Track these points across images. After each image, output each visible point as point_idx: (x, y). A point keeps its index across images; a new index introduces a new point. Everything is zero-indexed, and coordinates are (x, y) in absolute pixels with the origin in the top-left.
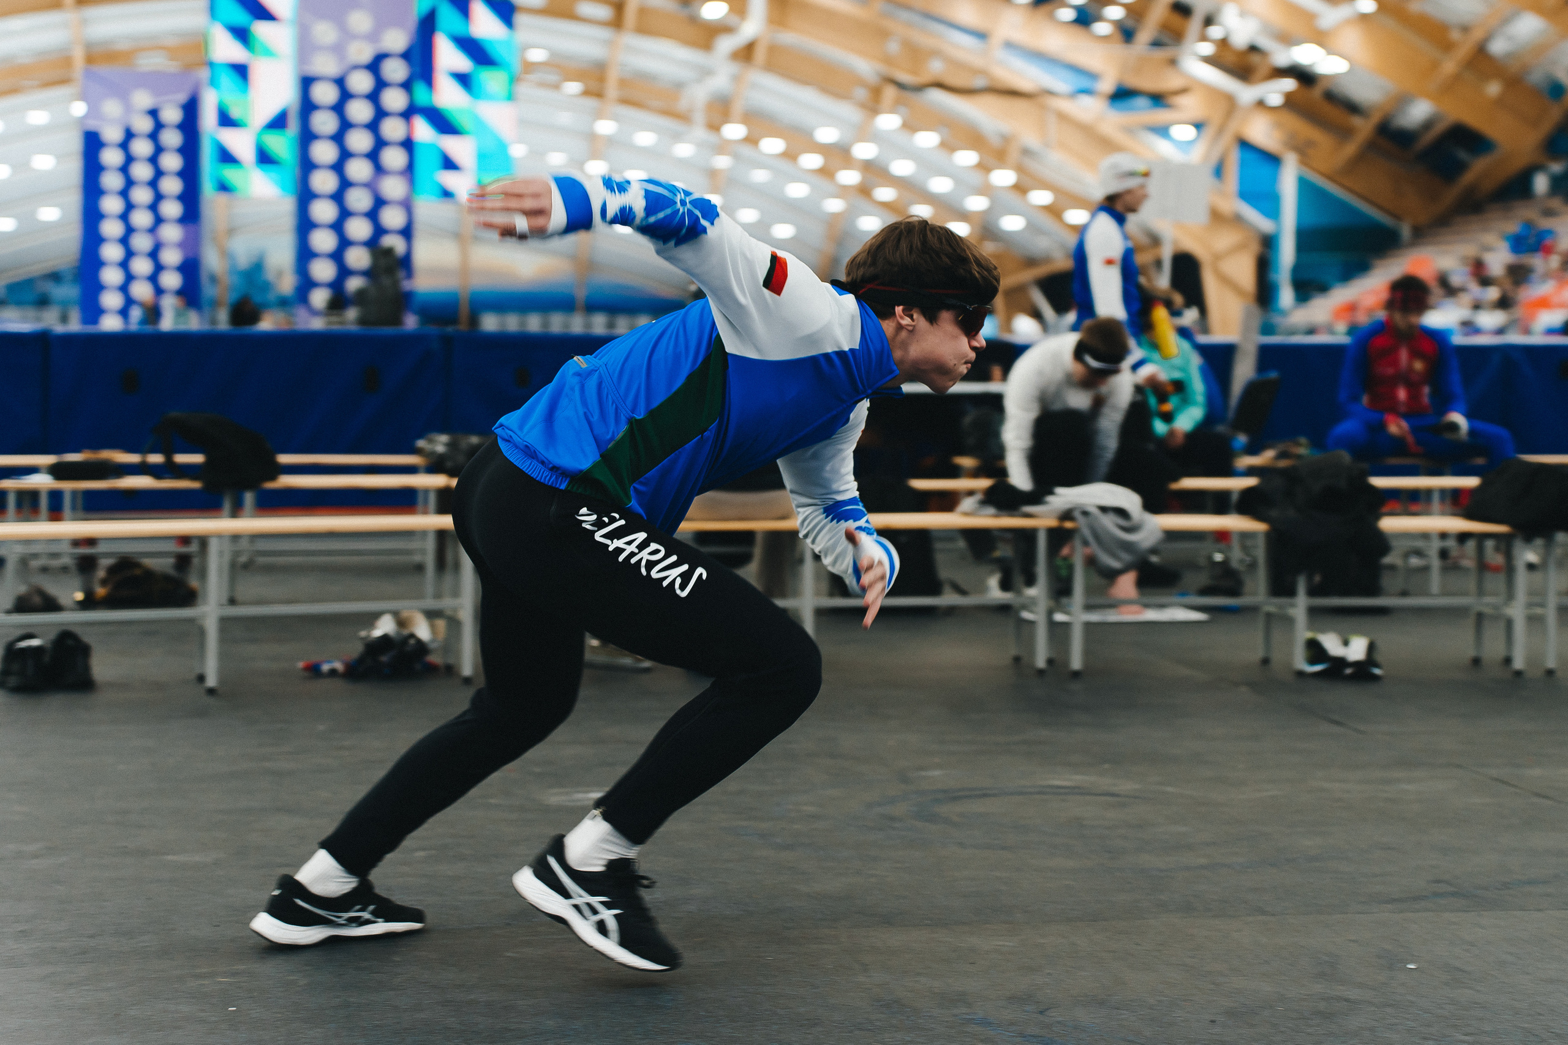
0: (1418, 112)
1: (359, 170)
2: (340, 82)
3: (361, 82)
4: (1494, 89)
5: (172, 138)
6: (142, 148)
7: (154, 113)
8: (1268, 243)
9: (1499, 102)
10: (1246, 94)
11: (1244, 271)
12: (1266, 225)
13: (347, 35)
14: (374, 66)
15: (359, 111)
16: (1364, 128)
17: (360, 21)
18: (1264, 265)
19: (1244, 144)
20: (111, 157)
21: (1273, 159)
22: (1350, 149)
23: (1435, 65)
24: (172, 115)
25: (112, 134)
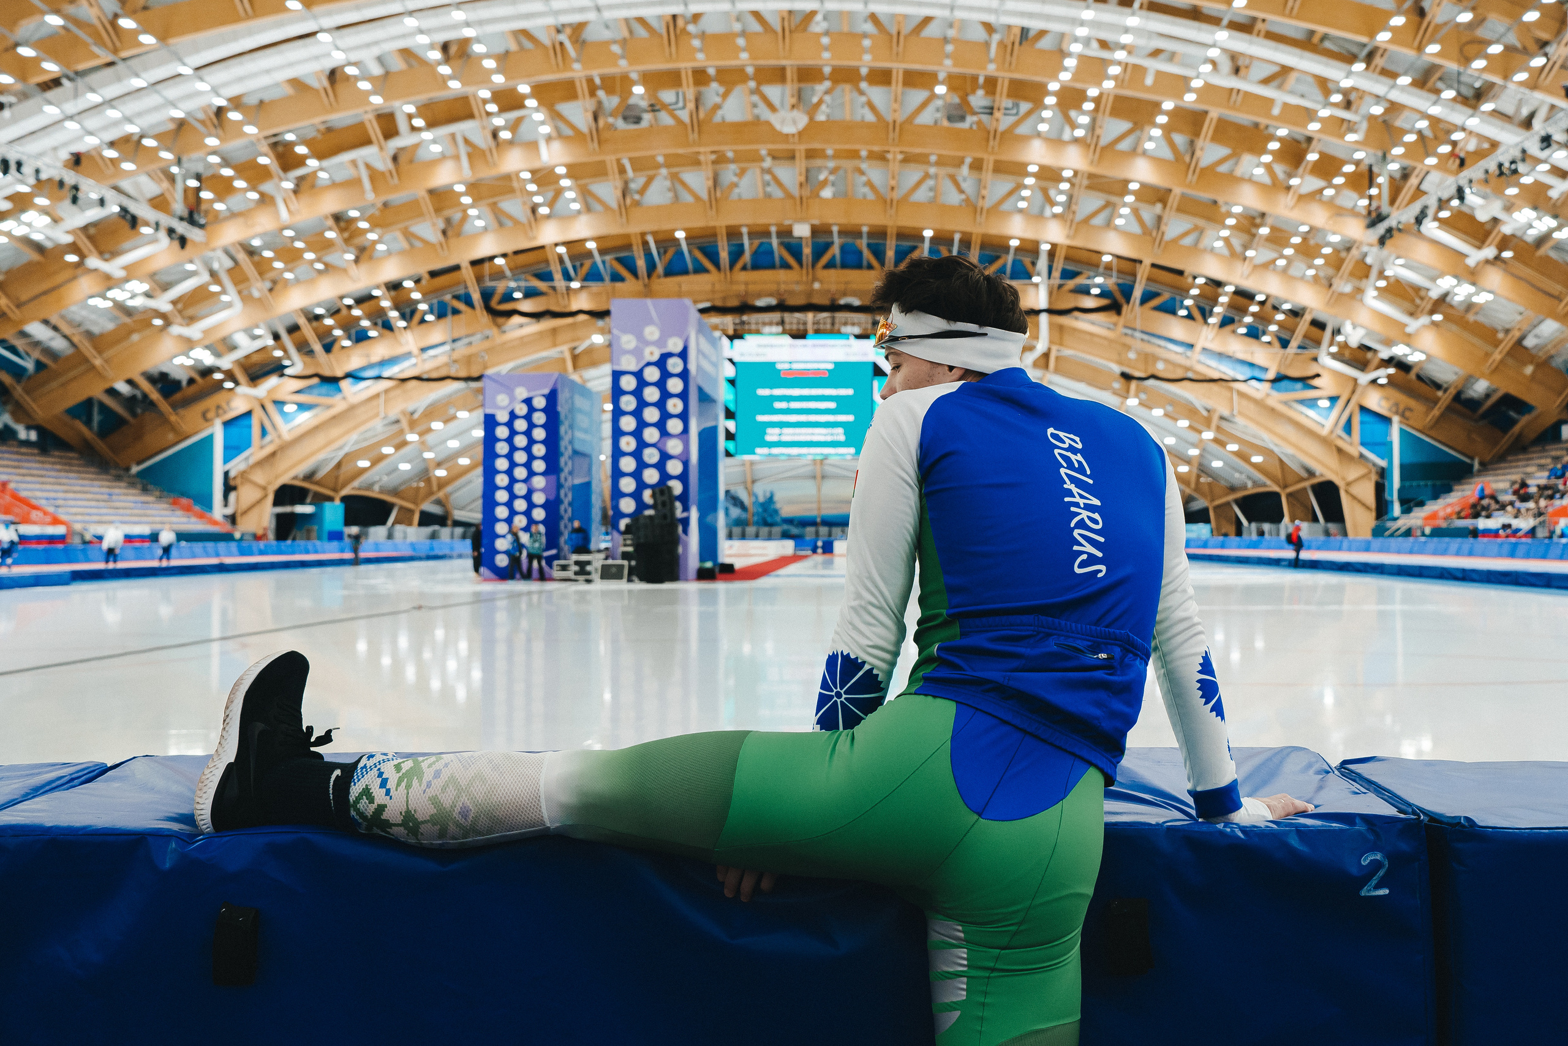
0: (1480, 387)
1: (651, 435)
2: (638, 375)
3: (652, 374)
4: (1529, 370)
5: (539, 418)
6: (521, 425)
7: (528, 401)
8: (1383, 473)
9: (1533, 376)
10: (1364, 378)
11: (1366, 491)
12: (1383, 463)
13: (643, 341)
14: (661, 363)
15: (652, 394)
16: (1445, 398)
17: (652, 332)
18: (1380, 489)
19: (1363, 409)
20: (502, 432)
21: (1387, 420)
22: (1436, 412)
23: (1488, 355)
24: (540, 402)
25: (503, 417)
